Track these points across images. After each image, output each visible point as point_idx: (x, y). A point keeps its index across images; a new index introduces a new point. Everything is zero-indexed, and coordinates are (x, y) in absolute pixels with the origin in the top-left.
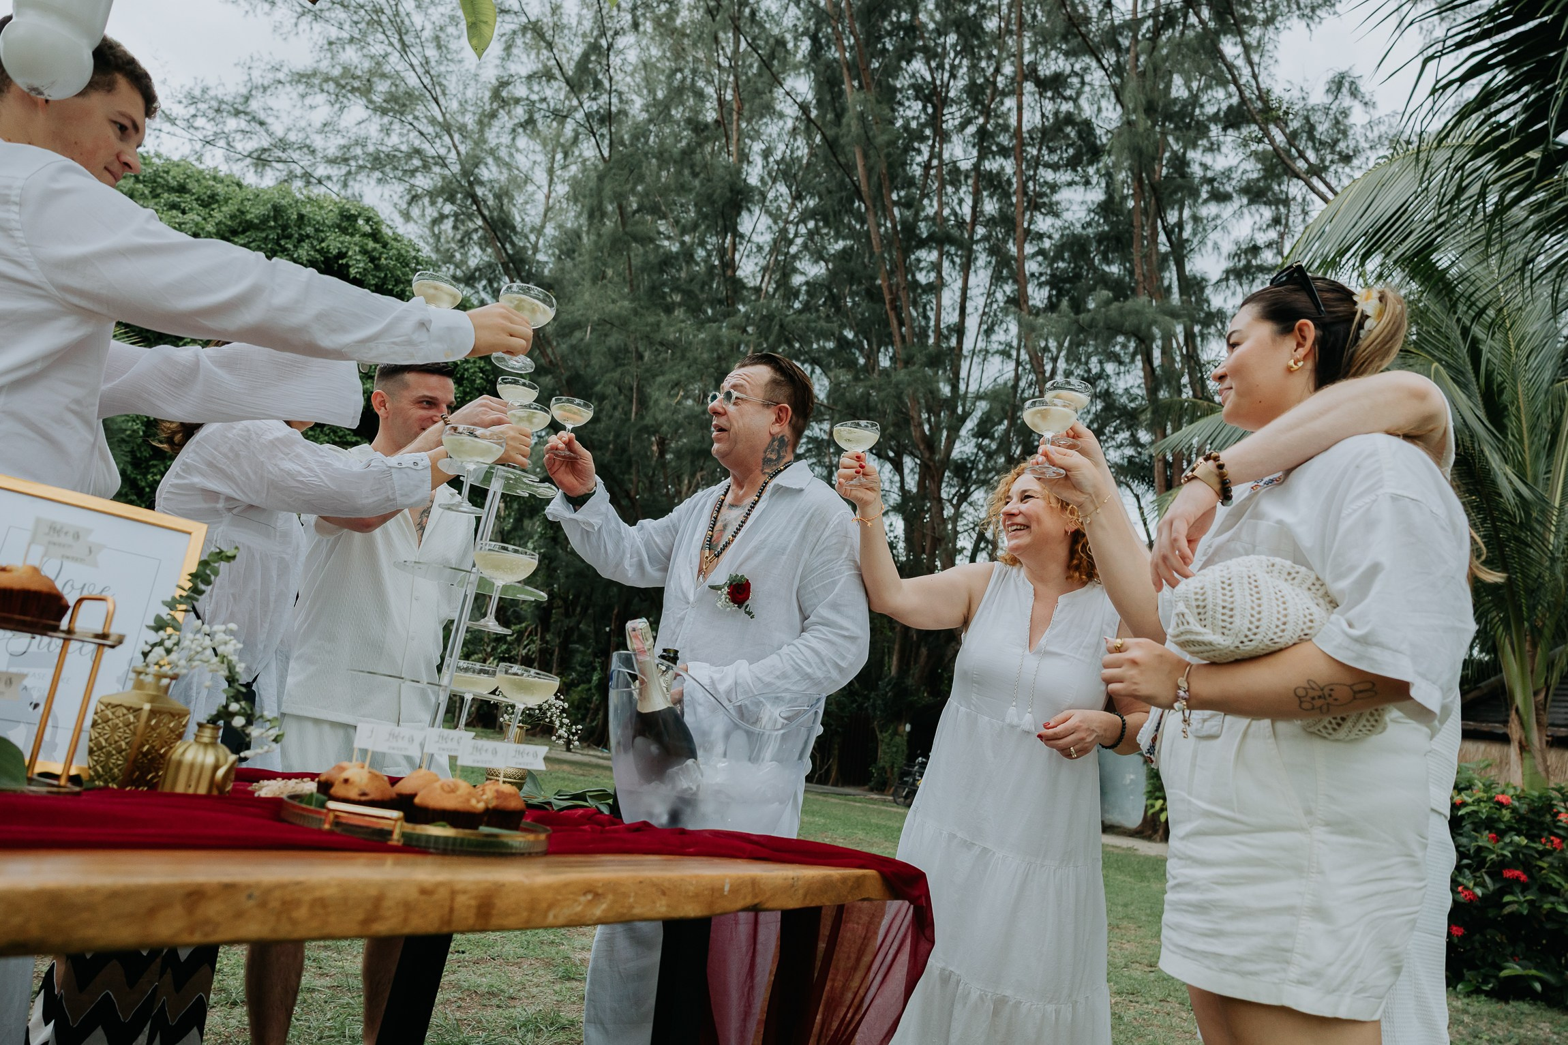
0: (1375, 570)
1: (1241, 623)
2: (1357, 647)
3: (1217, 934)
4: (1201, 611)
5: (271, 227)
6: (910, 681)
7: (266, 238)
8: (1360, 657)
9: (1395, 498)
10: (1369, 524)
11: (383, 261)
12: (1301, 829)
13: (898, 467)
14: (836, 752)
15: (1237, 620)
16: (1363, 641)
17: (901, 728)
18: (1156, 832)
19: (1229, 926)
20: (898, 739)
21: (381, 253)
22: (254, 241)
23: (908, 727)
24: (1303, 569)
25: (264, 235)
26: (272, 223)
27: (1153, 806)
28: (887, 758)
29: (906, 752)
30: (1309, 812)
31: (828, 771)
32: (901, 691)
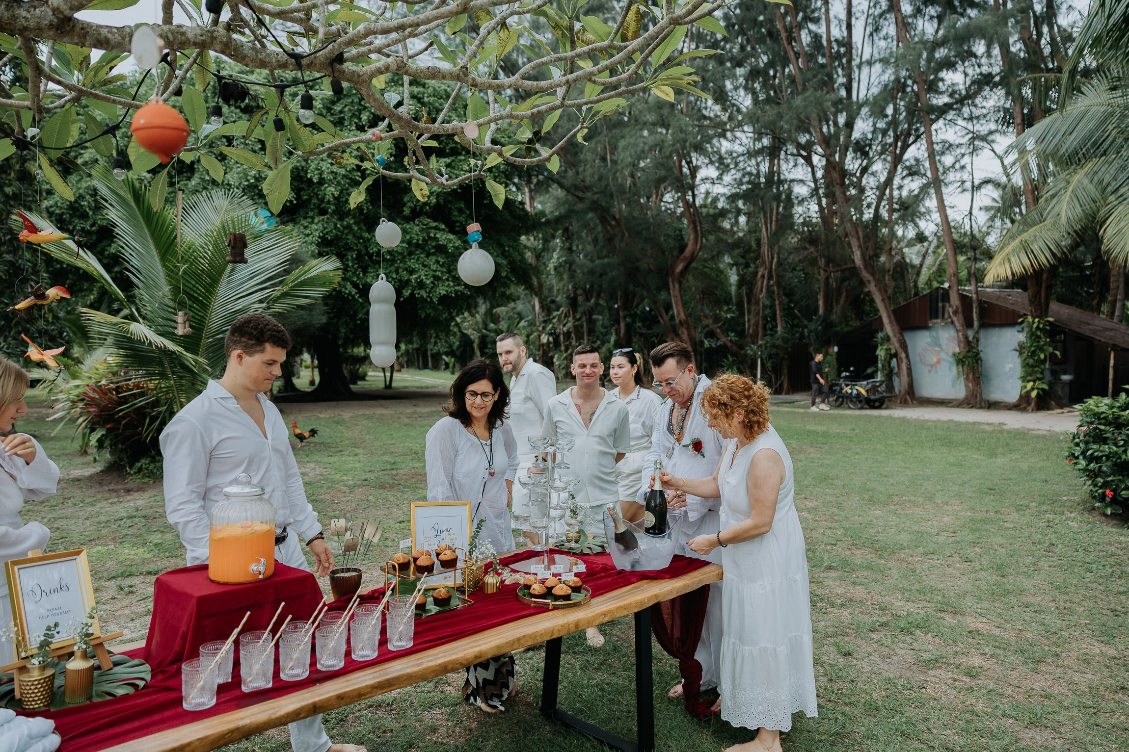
5: (354, 94)
6: (834, 317)
7: (352, 102)
11: (426, 100)
14: (786, 372)
17: (830, 350)
18: (1029, 404)
20: (829, 358)
21: (424, 93)
22: (346, 106)
23: (836, 349)
25: (350, 100)
26: (354, 92)
27: (1025, 387)
29: (836, 366)
31: (781, 385)
32: (828, 324)
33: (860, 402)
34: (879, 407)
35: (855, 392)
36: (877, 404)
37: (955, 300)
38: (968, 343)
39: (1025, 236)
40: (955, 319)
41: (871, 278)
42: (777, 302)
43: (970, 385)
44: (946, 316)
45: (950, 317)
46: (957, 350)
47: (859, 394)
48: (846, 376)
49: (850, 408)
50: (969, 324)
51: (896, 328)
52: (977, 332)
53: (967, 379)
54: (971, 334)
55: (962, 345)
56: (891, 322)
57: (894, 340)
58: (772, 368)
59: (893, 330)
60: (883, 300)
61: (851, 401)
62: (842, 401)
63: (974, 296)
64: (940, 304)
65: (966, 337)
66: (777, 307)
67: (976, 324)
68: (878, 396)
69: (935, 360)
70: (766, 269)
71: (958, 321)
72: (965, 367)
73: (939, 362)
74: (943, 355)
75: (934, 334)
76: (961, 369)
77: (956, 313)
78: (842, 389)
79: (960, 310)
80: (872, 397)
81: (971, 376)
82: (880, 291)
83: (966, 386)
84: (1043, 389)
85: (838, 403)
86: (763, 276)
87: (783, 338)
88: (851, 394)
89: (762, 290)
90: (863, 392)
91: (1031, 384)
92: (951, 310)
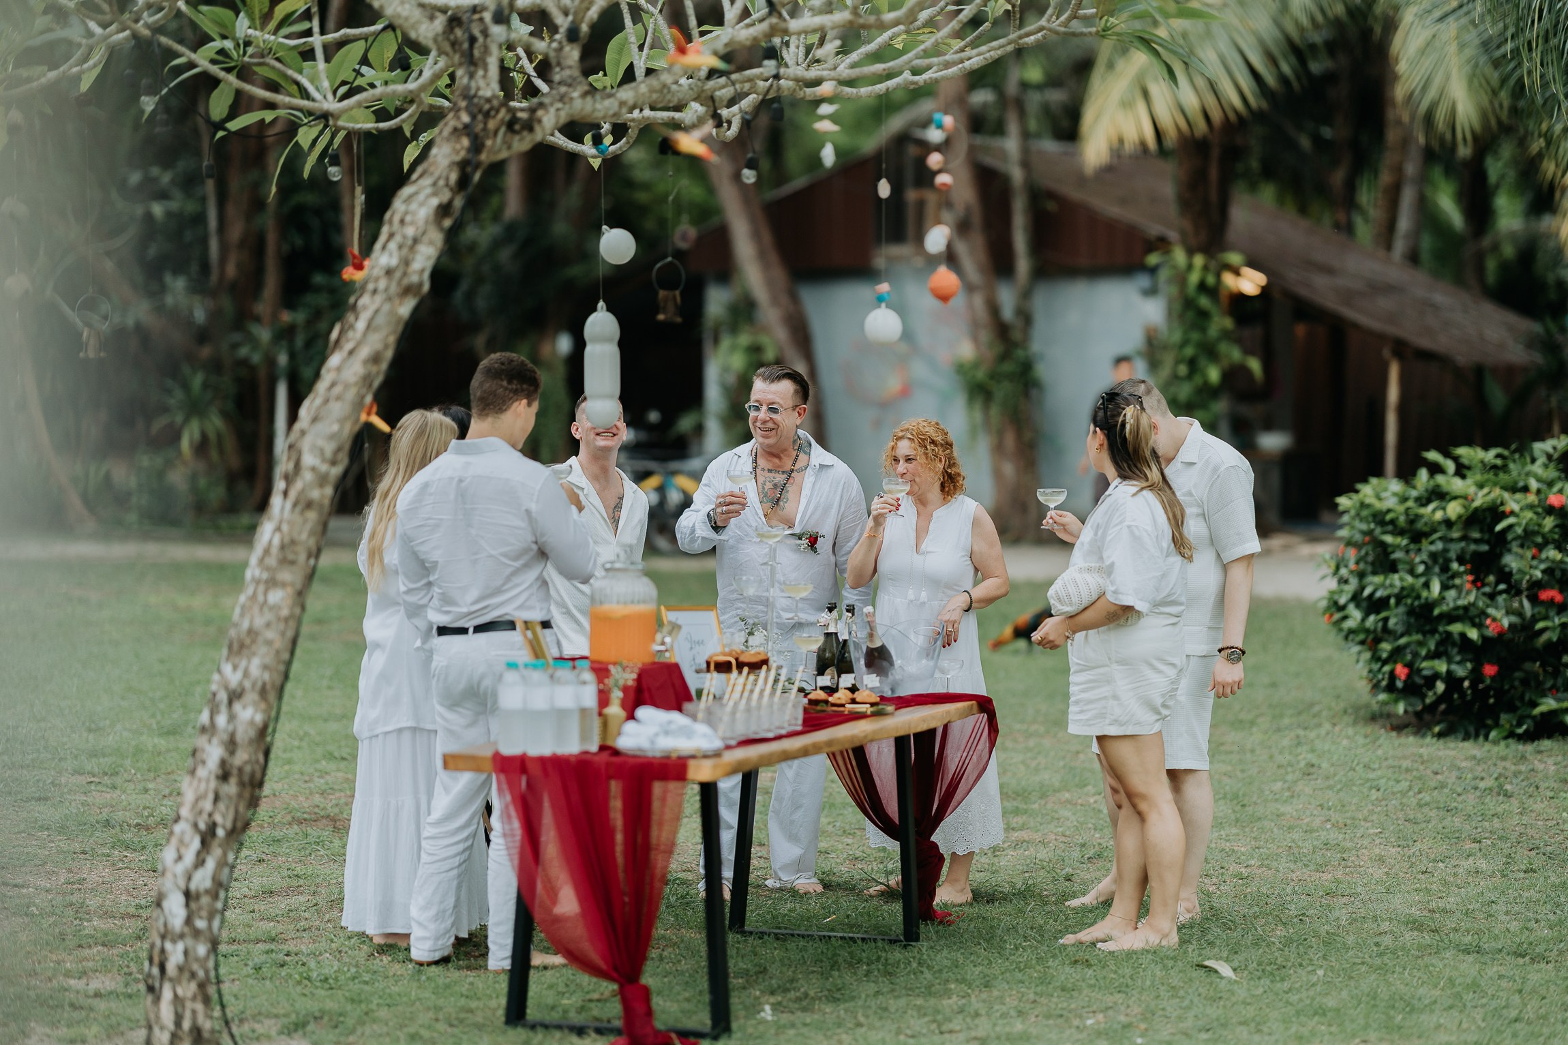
3: (1082, 712)
12: (1108, 666)
30: (1109, 658)
35: (675, 498)
38: (1002, 330)
40: (961, 248)
43: (1009, 469)
46: (966, 350)
50: (1001, 264)
51: (779, 274)
52: (1026, 295)
53: (998, 449)
54: (1007, 298)
55: (985, 336)
56: (762, 255)
57: (771, 315)
59: (770, 283)
63: (1017, 175)
65: (994, 309)
67: (1023, 265)
69: (893, 384)
71: (970, 252)
72: (995, 411)
73: (906, 392)
74: (919, 369)
76: (978, 415)
77: (964, 226)
79: (977, 219)
81: (1010, 440)
83: (997, 474)
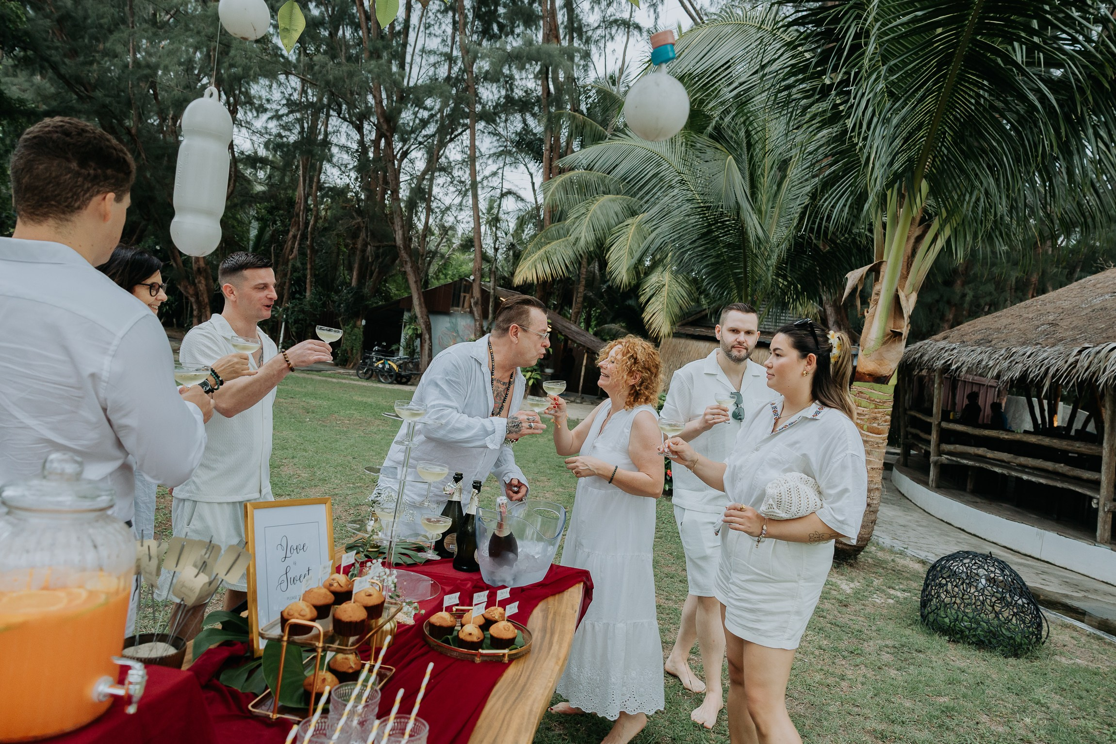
0: (846, 490)
1: (794, 509)
2: (838, 524)
3: (759, 621)
4: (779, 504)
6: (366, 290)
8: (839, 528)
9: (853, 455)
10: (844, 467)
12: (795, 582)
13: (359, 129)
15: (793, 508)
16: (842, 522)
17: (358, 323)
19: (763, 618)
20: (356, 330)
23: (364, 322)
24: (810, 479)
28: (348, 344)
29: (362, 339)
30: (799, 575)
32: (359, 297)
33: (391, 376)
34: (405, 383)
35: (387, 366)
36: (404, 380)
37: (476, 293)
39: (548, 248)
40: (475, 309)
41: (408, 259)
42: (309, 266)
44: (466, 305)
45: (470, 307)
47: (391, 369)
48: (378, 351)
49: (380, 381)
50: (485, 315)
51: (424, 309)
56: (420, 304)
58: (296, 333)
59: (421, 312)
60: (416, 282)
61: (382, 376)
62: (373, 374)
63: (492, 291)
64: (462, 294)
66: (308, 271)
68: (408, 373)
70: (298, 230)
71: (477, 311)
75: (454, 320)
77: (476, 303)
78: (373, 363)
79: (480, 302)
80: (403, 373)
82: (414, 272)
84: (536, 379)
85: (368, 375)
86: (295, 237)
87: (312, 305)
88: (383, 368)
89: (292, 250)
90: (395, 367)
91: (530, 373)
92: (472, 301)
